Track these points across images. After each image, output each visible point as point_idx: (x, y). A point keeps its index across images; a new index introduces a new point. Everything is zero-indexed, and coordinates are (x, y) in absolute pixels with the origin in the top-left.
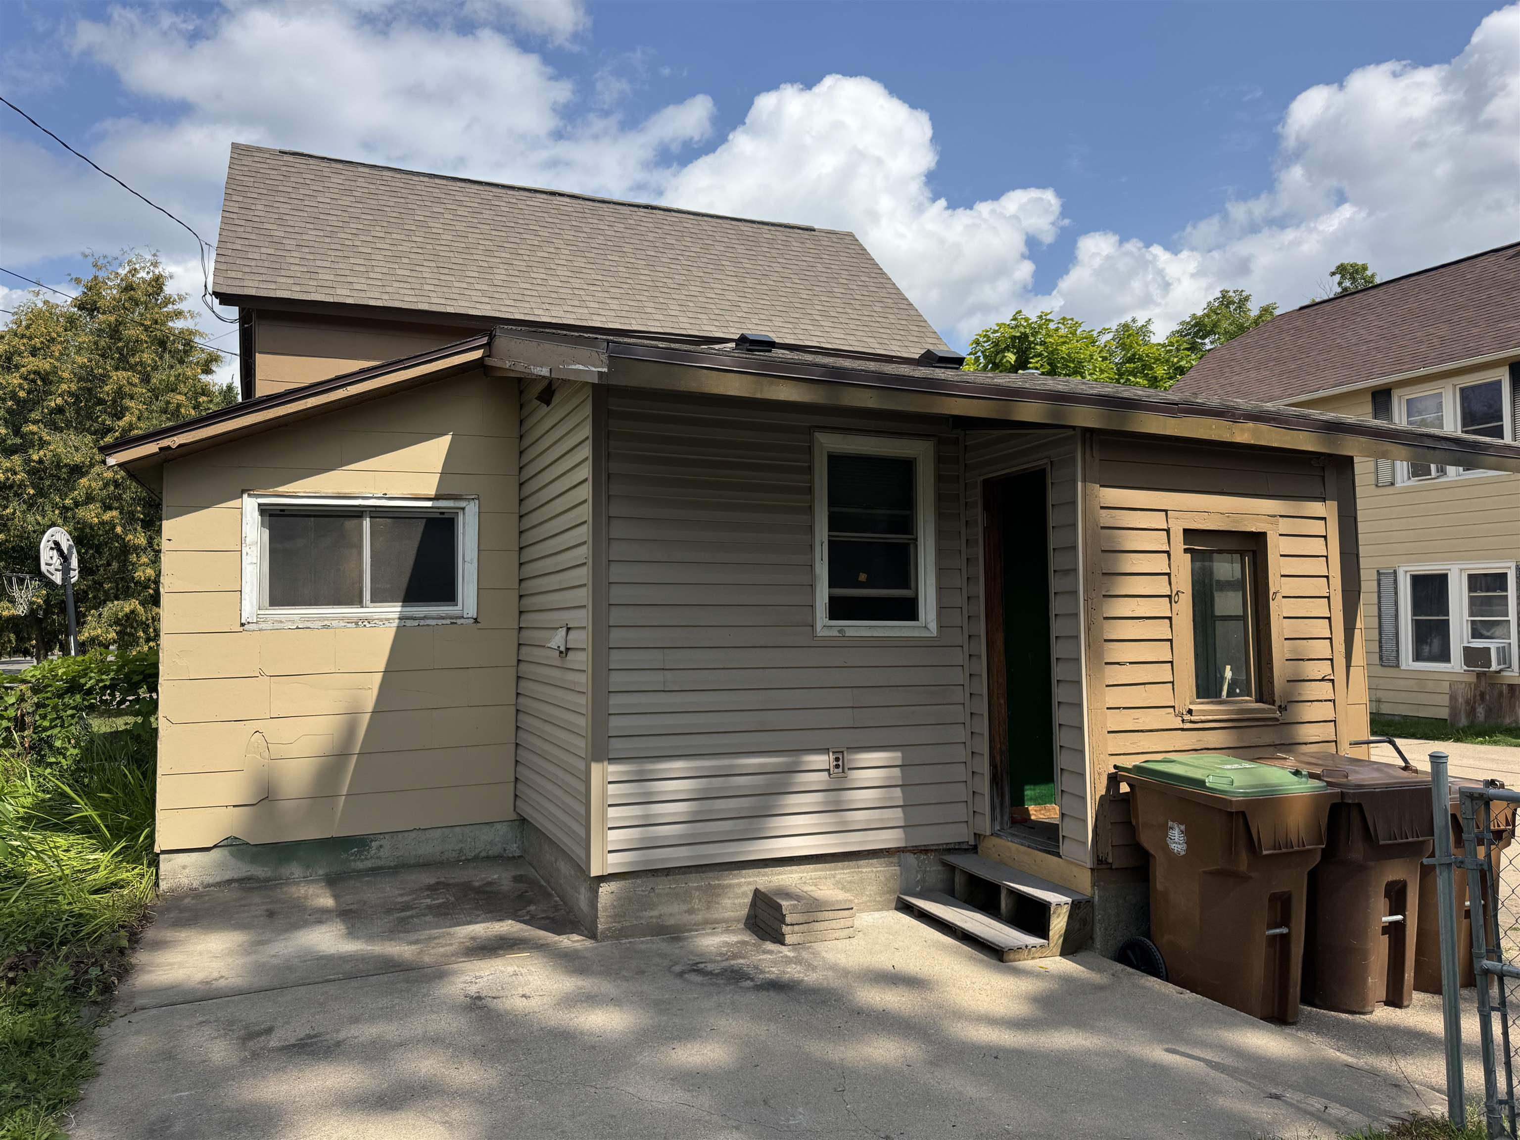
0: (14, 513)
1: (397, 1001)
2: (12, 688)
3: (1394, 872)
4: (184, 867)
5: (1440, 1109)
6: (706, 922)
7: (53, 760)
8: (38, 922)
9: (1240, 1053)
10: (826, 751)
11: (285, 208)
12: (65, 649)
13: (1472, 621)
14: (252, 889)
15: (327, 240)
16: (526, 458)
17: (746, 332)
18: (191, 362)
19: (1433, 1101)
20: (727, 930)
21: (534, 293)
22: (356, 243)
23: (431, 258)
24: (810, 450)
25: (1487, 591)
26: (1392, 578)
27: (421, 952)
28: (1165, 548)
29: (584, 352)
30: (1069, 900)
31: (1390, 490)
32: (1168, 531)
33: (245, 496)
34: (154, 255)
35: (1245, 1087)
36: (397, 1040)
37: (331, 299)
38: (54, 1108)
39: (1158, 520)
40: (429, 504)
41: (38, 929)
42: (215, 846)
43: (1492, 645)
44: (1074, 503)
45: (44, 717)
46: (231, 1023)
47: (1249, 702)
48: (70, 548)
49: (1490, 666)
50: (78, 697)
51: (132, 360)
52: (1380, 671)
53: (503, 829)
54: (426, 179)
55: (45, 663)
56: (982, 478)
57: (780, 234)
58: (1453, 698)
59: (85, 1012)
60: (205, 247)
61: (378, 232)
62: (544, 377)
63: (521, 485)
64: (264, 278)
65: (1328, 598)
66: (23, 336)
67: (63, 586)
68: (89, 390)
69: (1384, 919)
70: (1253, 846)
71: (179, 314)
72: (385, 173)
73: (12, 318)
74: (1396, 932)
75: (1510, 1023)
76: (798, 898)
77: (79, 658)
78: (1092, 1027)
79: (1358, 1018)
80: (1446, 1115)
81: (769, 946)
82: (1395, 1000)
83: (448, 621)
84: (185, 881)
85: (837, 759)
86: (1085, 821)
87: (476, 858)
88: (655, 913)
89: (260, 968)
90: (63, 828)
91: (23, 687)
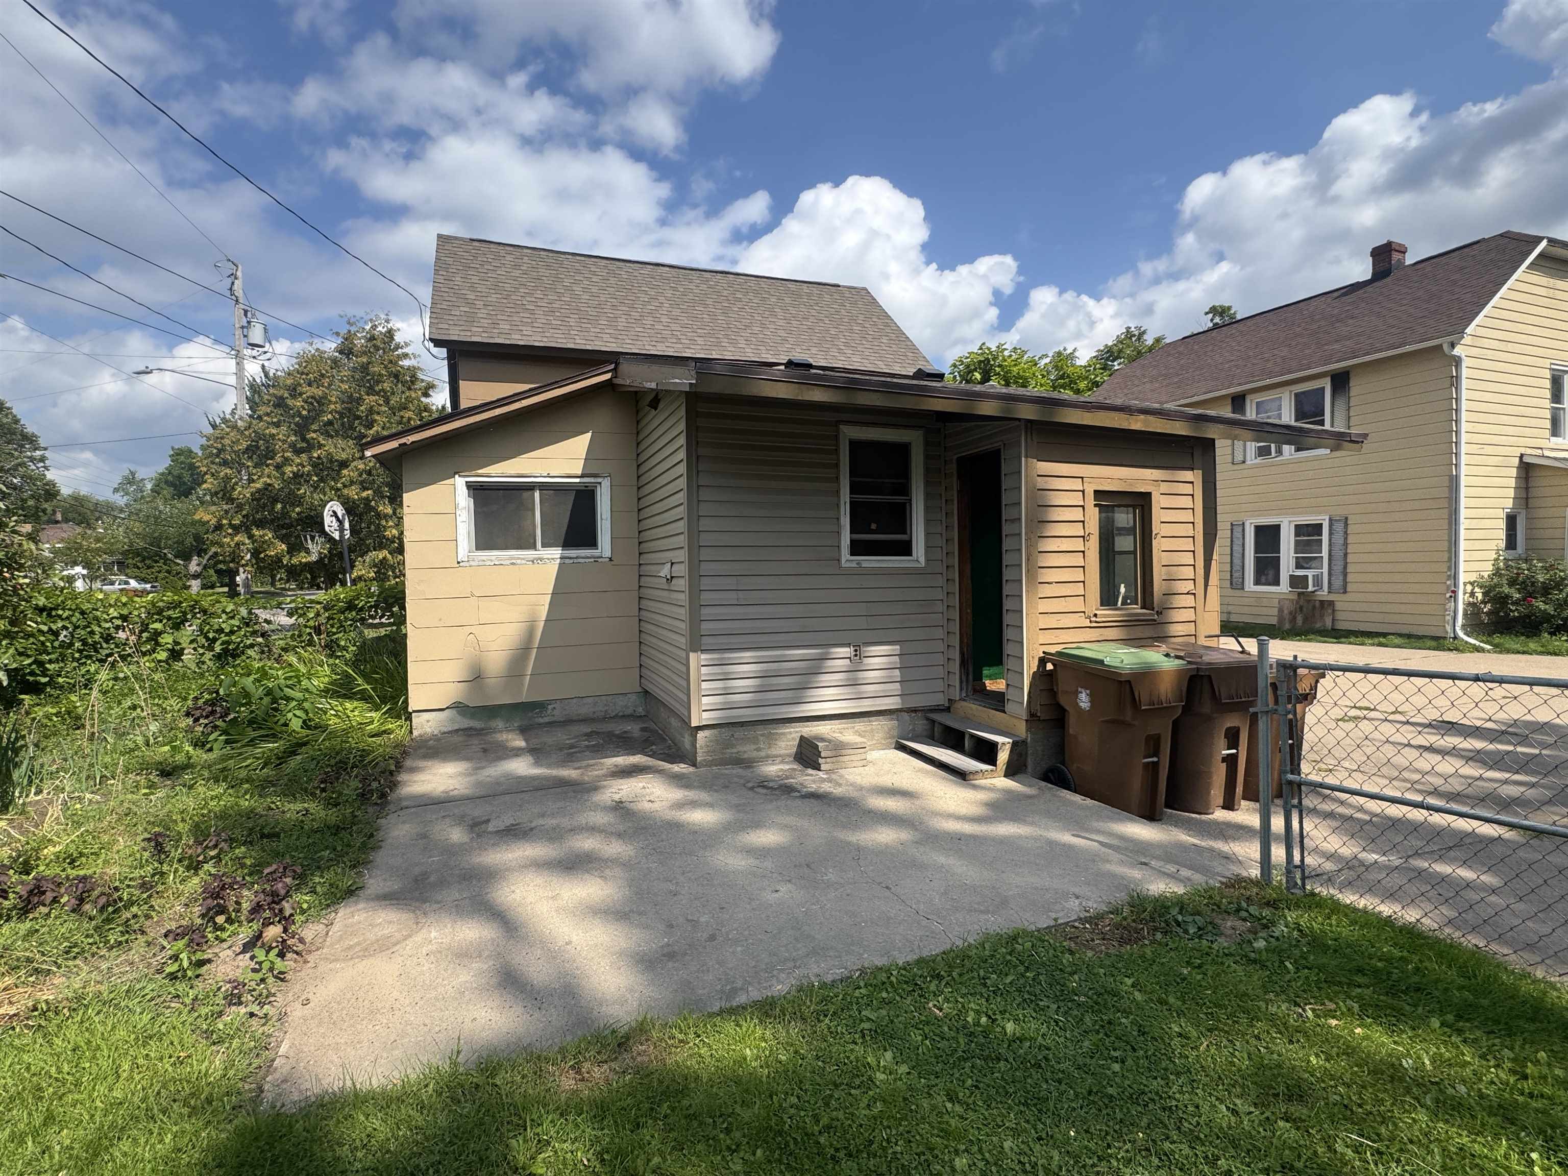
0: (305, 493)
1: (568, 804)
2: (311, 607)
3: (1232, 721)
4: (428, 721)
5: (1255, 872)
6: (768, 757)
7: (340, 654)
8: (337, 753)
9: (1122, 838)
10: (848, 645)
11: (475, 279)
12: (343, 583)
13: (1297, 558)
14: (470, 736)
15: (505, 301)
16: (643, 446)
17: (792, 358)
18: (416, 389)
19: (1251, 867)
20: (782, 762)
21: (646, 335)
22: (525, 303)
23: (575, 312)
24: (836, 438)
25: (1309, 536)
26: (1241, 528)
27: (582, 774)
28: (1082, 504)
29: (679, 370)
30: (1011, 741)
31: (1243, 466)
32: (1083, 491)
33: (457, 476)
34: (387, 315)
35: (1124, 858)
36: (569, 827)
37: (508, 342)
38: (355, 867)
39: (1077, 485)
40: (577, 480)
41: (338, 758)
42: (447, 708)
43: (1310, 573)
44: (1020, 472)
45: (332, 626)
46: (463, 817)
47: (1136, 609)
48: (343, 515)
49: (1307, 588)
50: (354, 613)
51: (377, 388)
52: (1231, 592)
53: (634, 697)
54: (570, 257)
55: (332, 592)
56: (956, 457)
57: (815, 290)
58: (1281, 610)
59: (371, 810)
60: (423, 307)
61: (539, 294)
62: (652, 389)
63: (638, 466)
64: (463, 328)
65: (1193, 537)
66: (302, 373)
67: (341, 541)
68: (350, 410)
69: (1224, 752)
70: (1135, 703)
71: (406, 356)
72: (542, 253)
73: (296, 361)
74: (1231, 761)
75: (1304, 816)
76: (829, 741)
77: (354, 588)
78: (1025, 821)
79: (1204, 817)
80: (1259, 876)
81: (810, 771)
82: (1229, 805)
83: (592, 560)
84: (429, 730)
85: (856, 651)
86: (1023, 689)
87: (616, 716)
88: (735, 750)
89: (479, 784)
90: (350, 696)
91: (318, 606)
